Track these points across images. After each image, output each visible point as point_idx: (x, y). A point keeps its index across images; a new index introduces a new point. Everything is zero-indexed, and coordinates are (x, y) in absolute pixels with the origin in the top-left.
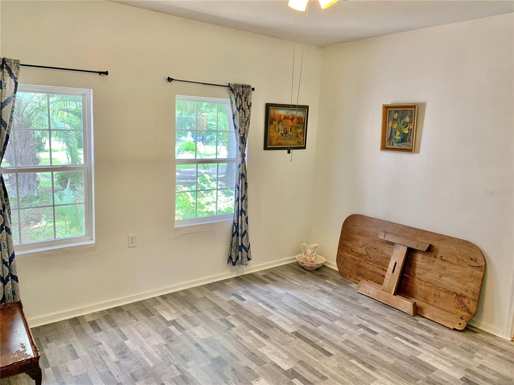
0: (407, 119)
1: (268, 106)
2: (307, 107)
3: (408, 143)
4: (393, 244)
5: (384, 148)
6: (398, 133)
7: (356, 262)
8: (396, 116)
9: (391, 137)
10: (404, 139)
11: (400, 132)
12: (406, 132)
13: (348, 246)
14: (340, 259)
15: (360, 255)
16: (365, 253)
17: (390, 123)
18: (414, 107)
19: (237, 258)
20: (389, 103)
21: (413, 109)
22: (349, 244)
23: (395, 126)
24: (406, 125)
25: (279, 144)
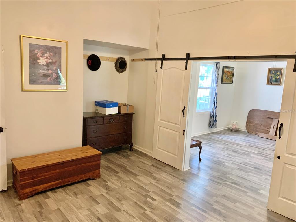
0: (278, 73)
1: (224, 67)
2: (234, 68)
3: (278, 82)
4: (272, 119)
5: (268, 84)
6: (274, 78)
7: (255, 127)
8: (274, 72)
9: (271, 80)
10: (277, 80)
11: (275, 77)
12: (278, 78)
13: (251, 121)
14: (247, 126)
15: (257, 124)
16: (259, 123)
17: (271, 75)
18: (282, 69)
19: (213, 125)
20: (270, 67)
21: (281, 70)
22: (252, 120)
23: (273, 76)
24: (278, 75)
25: (225, 82)
